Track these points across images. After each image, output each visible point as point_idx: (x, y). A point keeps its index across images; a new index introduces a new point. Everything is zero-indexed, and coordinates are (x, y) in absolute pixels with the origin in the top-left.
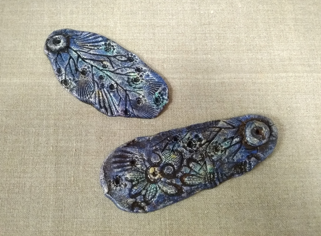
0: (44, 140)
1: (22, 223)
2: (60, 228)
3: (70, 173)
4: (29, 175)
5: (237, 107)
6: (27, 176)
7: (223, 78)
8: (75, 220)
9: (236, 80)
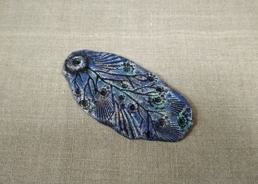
0: (57, 85)
1: (30, 161)
2: (68, 167)
3: (80, 115)
4: (41, 116)
5: (242, 60)
6: (38, 117)
7: (227, 35)
8: (84, 159)
9: (239, 35)
